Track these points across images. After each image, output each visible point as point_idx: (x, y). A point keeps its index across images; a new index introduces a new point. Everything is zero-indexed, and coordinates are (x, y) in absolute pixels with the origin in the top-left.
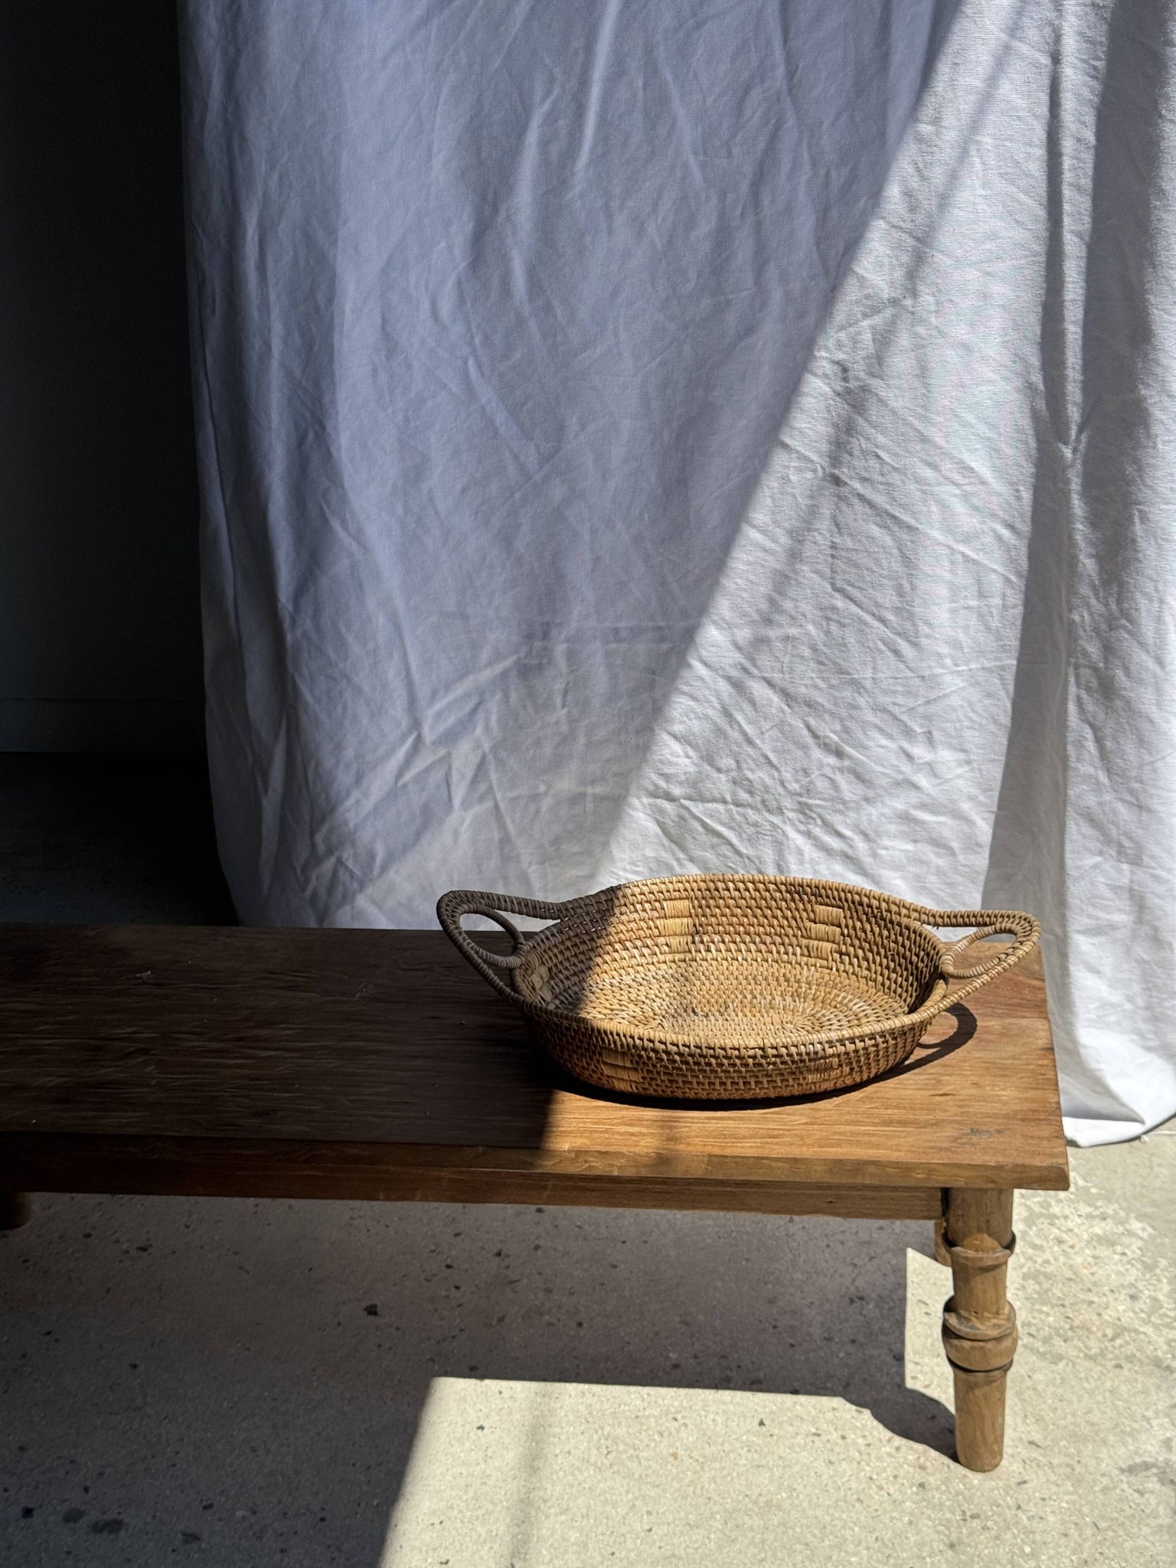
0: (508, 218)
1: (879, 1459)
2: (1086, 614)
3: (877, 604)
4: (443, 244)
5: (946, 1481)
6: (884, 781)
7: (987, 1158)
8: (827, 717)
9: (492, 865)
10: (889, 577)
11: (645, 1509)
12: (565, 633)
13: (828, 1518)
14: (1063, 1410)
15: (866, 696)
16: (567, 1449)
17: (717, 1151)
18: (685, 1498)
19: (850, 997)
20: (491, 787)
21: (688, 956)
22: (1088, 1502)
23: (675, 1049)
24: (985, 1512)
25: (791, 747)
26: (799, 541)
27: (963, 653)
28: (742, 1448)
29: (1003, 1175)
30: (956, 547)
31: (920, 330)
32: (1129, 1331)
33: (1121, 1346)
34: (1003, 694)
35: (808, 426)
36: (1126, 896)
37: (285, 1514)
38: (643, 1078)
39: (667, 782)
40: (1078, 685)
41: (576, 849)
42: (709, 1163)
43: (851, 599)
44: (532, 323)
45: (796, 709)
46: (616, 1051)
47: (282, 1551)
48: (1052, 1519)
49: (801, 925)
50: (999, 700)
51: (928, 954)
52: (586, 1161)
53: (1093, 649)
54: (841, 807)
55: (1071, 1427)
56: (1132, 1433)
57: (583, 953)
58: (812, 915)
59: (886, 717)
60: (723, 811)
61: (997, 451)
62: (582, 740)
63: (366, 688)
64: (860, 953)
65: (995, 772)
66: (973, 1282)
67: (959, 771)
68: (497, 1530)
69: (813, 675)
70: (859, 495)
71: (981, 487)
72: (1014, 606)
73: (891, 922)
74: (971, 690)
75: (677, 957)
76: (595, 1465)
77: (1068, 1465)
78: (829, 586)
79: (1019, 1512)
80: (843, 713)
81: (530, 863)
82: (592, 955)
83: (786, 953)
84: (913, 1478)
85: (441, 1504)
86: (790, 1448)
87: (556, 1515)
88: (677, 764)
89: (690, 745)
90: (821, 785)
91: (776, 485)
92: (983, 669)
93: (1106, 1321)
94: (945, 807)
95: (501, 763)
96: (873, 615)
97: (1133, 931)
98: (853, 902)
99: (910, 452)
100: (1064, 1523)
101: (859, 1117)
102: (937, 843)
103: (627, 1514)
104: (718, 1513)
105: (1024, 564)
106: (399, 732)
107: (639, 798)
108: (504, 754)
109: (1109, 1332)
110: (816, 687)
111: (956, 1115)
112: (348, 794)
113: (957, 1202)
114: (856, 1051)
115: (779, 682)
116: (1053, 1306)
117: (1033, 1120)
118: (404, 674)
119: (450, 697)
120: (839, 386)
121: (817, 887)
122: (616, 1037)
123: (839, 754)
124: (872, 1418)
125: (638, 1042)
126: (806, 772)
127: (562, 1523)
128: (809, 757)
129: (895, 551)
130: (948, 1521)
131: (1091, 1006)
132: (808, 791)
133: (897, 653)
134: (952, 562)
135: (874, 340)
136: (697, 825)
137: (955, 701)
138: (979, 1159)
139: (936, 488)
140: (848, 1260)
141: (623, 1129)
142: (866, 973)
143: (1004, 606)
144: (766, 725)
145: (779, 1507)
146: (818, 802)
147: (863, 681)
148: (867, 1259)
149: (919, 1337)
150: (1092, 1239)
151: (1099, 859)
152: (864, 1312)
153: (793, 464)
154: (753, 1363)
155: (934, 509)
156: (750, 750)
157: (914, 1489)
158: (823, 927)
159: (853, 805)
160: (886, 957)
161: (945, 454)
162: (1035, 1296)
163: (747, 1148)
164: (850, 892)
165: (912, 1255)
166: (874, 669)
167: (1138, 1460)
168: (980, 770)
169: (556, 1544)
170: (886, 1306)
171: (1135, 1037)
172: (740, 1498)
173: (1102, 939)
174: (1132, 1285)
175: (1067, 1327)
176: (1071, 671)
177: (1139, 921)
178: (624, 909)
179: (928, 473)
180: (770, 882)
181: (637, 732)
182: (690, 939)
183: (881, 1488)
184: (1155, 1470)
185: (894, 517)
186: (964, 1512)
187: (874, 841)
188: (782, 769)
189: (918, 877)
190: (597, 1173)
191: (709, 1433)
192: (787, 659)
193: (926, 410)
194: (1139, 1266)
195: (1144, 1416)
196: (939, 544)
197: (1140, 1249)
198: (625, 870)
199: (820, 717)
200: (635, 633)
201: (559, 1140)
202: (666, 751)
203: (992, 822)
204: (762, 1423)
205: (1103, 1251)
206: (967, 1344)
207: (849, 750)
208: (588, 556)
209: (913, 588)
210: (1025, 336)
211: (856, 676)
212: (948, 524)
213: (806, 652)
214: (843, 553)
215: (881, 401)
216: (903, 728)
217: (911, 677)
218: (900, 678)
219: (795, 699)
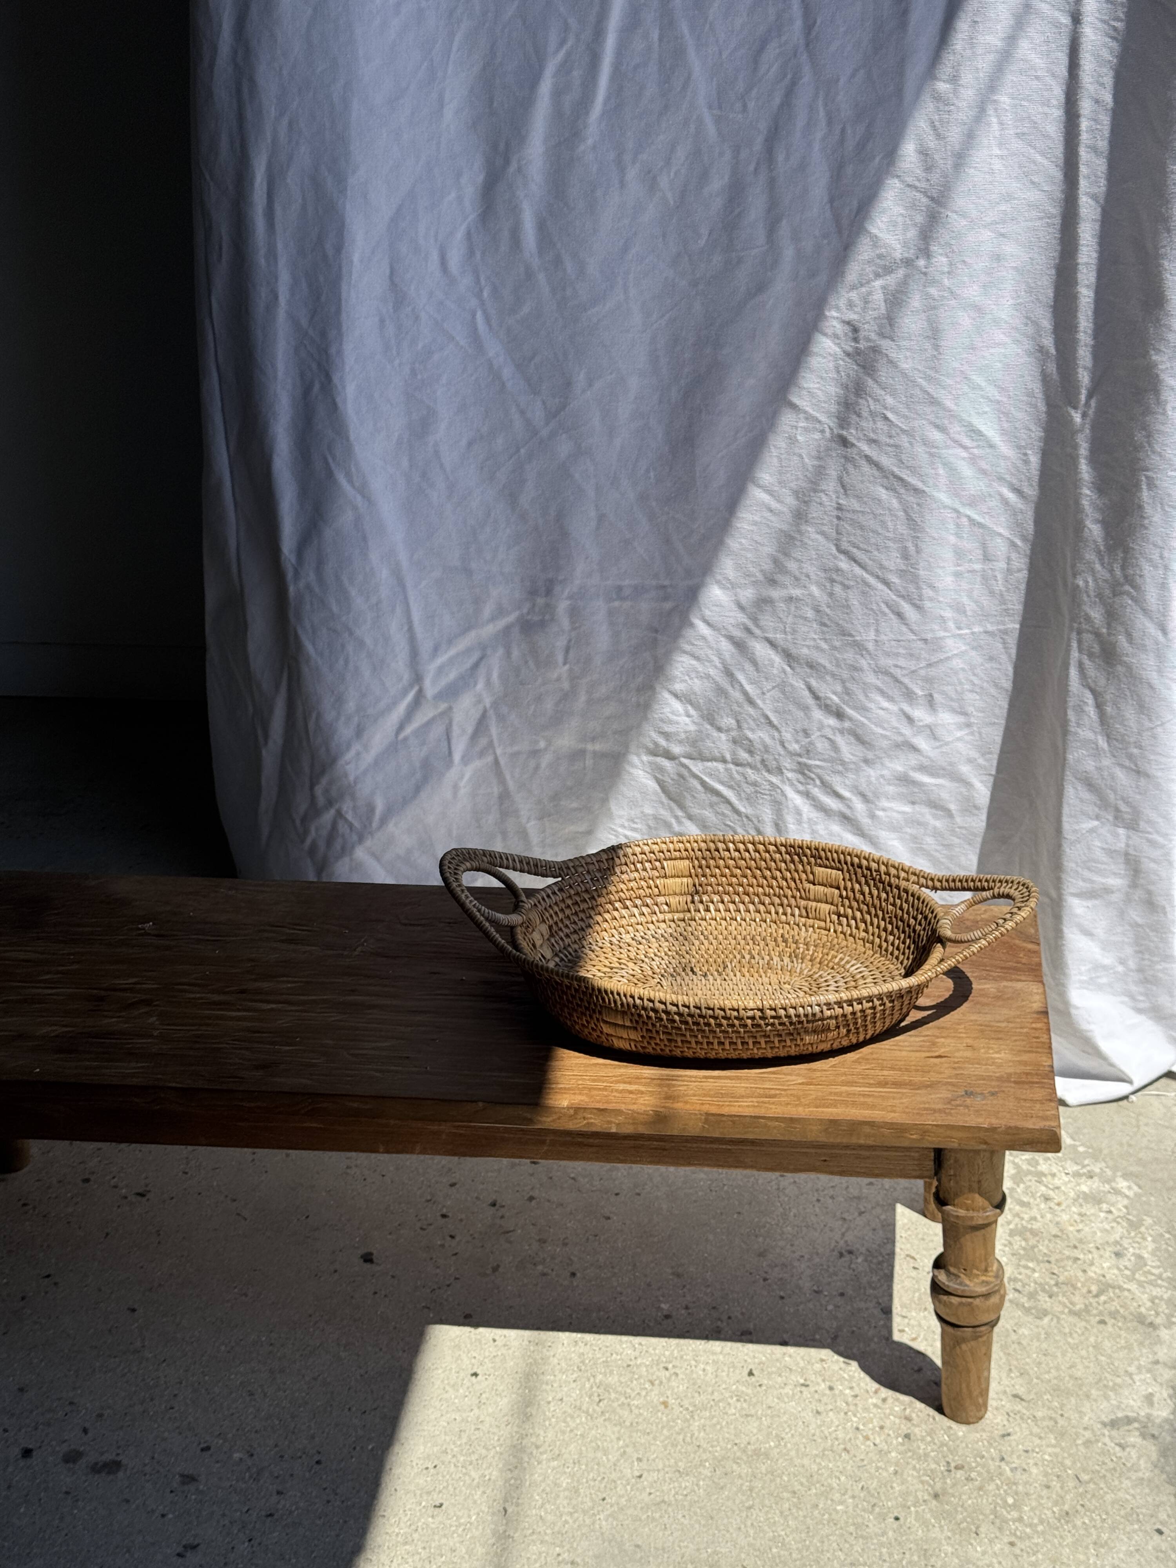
0: (519, 170)
1: (866, 1410)
2: (1090, 580)
3: (882, 567)
4: (453, 195)
5: (931, 1432)
6: (885, 743)
7: (980, 1120)
8: (828, 678)
9: (491, 819)
10: (894, 540)
11: (636, 1456)
12: (568, 590)
13: (815, 1467)
14: (1047, 1364)
15: (868, 657)
16: (559, 1396)
17: (714, 1110)
18: (674, 1445)
19: (847, 958)
20: (492, 741)
21: (688, 915)
22: (1070, 1455)
23: (674, 1009)
24: (969, 1463)
25: (791, 707)
26: (805, 502)
27: (966, 616)
28: (732, 1397)
29: (996, 1136)
30: (962, 510)
31: (933, 291)
32: (1114, 1287)
33: (1105, 1302)
34: (1004, 658)
35: (817, 386)
36: (1121, 860)
37: (282, 1457)
38: (643, 1037)
39: (667, 740)
40: (1080, 651)
41: (575, 805)
42: (706, 1121)
43: (855, 561)
44: (541, 277)
45: (798, 670)
46: (616, 1010)
47: (279, 1493)
48: (1034, 1471)
49: (800, 886)
50: (1000, 664)
51: (926, 918)
52: (584, 1118)
53: (1096, 614)
54: (840, 768)
55: (1055, 1381)
56: (1115, 1388)
57: (583, 911)
58: (811, 877)
59: (887, 679)
60: (722, 770)
61: (1006, 414)
62: (583, 698)
63: (368, 641)
64: (858, 914)
65: (995, 735)
66: (962, 1240)
67: (959, 734)
68: (490, 1474)
69: (816, 637)
70: (866, 457)
71: (988, 450)
72: (1019, 570)
73: (890, 885)
74: (973, 653)
75: (676, 916)
76: (587, 1412)
77: (1051, 1418)
78: (834, 548)
79: (1003, 1464)
80: (845, 674)
81: (529, 819)
82: (592, 913)
83: (785, 914)
84: (899, 1428)
85: (435, 1449)
86: (778, 1398)
87: (548, 1460)
88: (678, 723)
89: (691, 704)
90: (821, 745)
91: (783, 445)
92: (986, 632)
93: (1091, 1278)
94: (944, 769)
95: (501, 718)
96: (878, 577)
97: (1127, 894)
98: (852, 865)
99: (917, 414)
100: (1046, 1474)
101: (855, 1078)
102: (935, 805)
103: (618, 1460)
104: (706, 1460)
105: (1030, 527)
106: (400, 686)
107: (638, 755)
108: (504, 710)
109: (1094, 1288)
110: (818, 648)
111: (950, 1077)
112: (348, 747)
113: (949, 1162)
114: (854, 1013)
115: (782, 643)
116: (1038, 1262)
117: (1027, 1083)
118: (406, 628)
119: (452, 652)
120: (849, 347)
121: (817, 849)
122: (617, 997)
123: (840, 715)
124: (859, 1370)
125: (638, 1002)
126: (806, 733)
127: (554, 1469)
128: (809, 718)
129: (901, 514)
130: (932, 1470)
131: (1083, 968)
132: (808, 751)
133: (900, 615)
134: (958, 526)
135: (885, 301)
136: (695, 783)
137: (957, 663)
138: (972, 1121)
139: (944, 451)
140: (838, 1214)
141: (621, 1086)
142: (863, 934)
143: (1008, 570)
144: (768, 686)
145: (767, 1455)
146: (818, 763)
147: (866, 643)
148: (856, 1214)
149: (906, 1291)
150: (1078, 1196)
151: (1096, 823)
152: (853, 1266)
153: (801, 425)
154: (743, 1314)
155: (941, 471)
156: (751, 710)
157: (900, 1440)
158: (821, 888)
159: (852, 766)
160: (884, 919)
161: (953, 416)
162: (1022, 1252)
163: (744, 1107)
164: (849, 854)
165: (900, 1209)
166: (877, 631)
167: (1120, 1415)
168: (980, 733)
169: (548, 1489)
170: (875, 1261)
171: (1126, 999)
172: (729, 1446)
173: (1096, 902)
174: (1117, 1243)
175: (1053, 1282)
176: (1074, 635)
177: (1134, 885)
178: (624, 868)
179: (936, 436)
180: (770, 844)
181: (638, 690)
182: (689, 898)
183: (867, 1438)
184: (1136, 1425)
185: (901, 479)
186: (948, 1463)
187: (873, 803)
188: (783, 729)
189: (915, 839)
190: (594, 1129)
191: (699, 1381)
192: (790, 620)
193: (936, 372)
194: (1125, 1224)
195: (1126, 1371)
196: (945, 507)
197: (1126, 1207)
198: (623, 826)
199: (821, 678)
200: (638, 591)
201: (558, 1096)
202: (667, 710)
203: (990, 785)
204: (751, 1373)
205: (1089, 1209)
206: (955, 1300)
207: (850, 712)
208: (593, 514)
209: (918, 551)
210: (1038, 299)
211: (858, 638)
212: (955, 487)
213: (810, 614)
214: (849, 515)
215: (891, 362)
216: (904, 690)
217: (913, 640)
218: (902, 641)
219: (796, 659)
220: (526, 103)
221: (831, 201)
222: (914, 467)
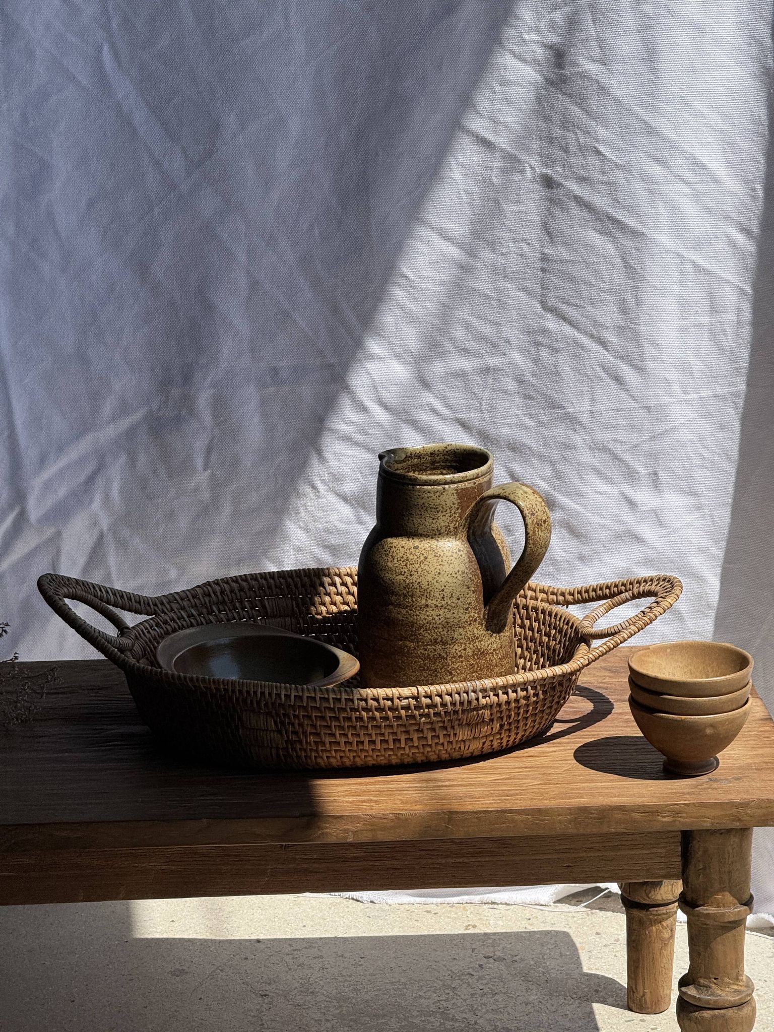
3: (596, 324)
8: (534, 461)
10: (611, 292)
15: (582, 432)
29: (747, 812)
30: (686, 255)
43: (565, 319)
59: (606, 457)
61: (731, 145)
69: (520, 412)
70: (576, 197)
71: (713, 186)
78: (538, 306)
80: (555, 455)
96: (592, 336)
99: (634, 146)
110: (522, 426)
120: (552, 73)
129: (617, 260)
133: (619, 379)
134: (682, 273)
139: (664, 187)
147: (579, 415)
153: (497, 165)
155: (662, 210)
161: (673, 147)
166: (593, 400)
179: (656, 170)
185: (616, 221)
192: (487, 393)
193: (654, 98)
196: (668, 252)
199: (527, 461)
207: (561, 499)
209: (638, 303)
211: (570, 410)
212: (678, 229)
213: (511, 385)
214: (556, 266)
215: (603, 88)
216: (624, 469)
217: (634, 408)
218: (622, 410)
219: (495, 442)
222: (632, 207)
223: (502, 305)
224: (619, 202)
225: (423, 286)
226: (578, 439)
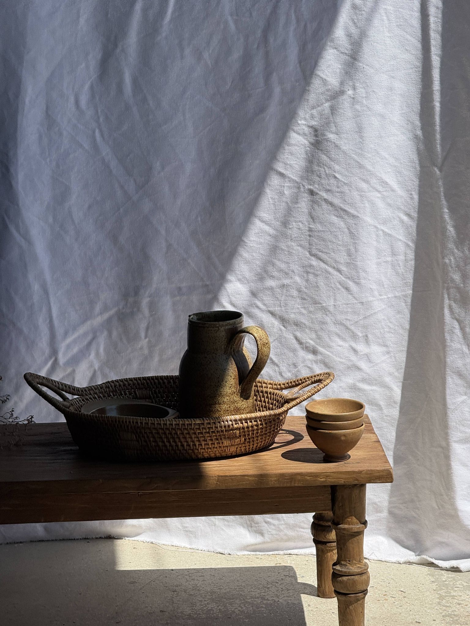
0: (123, 50)
2: (452, 258)
3: (336, 262)
4: (83, 65)
6: (341, 367)
8: (307, 331)
10: (343, 246)
12: (147, 293)
15: (330, 315)
25: (286, 351)
27: (384, 288)
30: (379, 226)
31: (358, 107)
35: (295, 162)
40: (449, 299)
43: (321, 260)
44: (135, 109)
45: (289, 328)
50: (404, 315)
53: (457, 277)
59: (341, 327)
61: (399, 172)
62: (156, 359)
63: (25, 330)
69: (299, 306)
70: (325, 200)
71: (392, 193)
74: (389, 310)
78: (308, 253)
80: (317, 327)
92: (395, 297)
94: (376, 380)
96: (334, 268)
99: (353, 174)
106: (44, 358)
108: (107, 370)
110: (301, 314)
115: (279, 313)
118: (48, 320)
119: (76, 335)
120: (312, 140)
123: (315, 352)
126: (295, 365)
128: (297, 356)
129: (346, 230)
133: (347, 289)
134: (377, 236)
135: (332, 114)
137: (380, 316)
139: (368, 194)
143: (405, 260)
147: (329, 307)
151: (465, 397)
153: (286, 185)
155: (367, 205)
161: (372, 174)
166: (335, 300)
176: (445, 291)
179: (364, 186)
185: (345, 211)
188: (281, 365)
192: (283, 298)
193: (362, 150)
196: (370, 225)
199: (303, 331)
200: (191, 289)
207: (321, 349)
208: (164, 245)
209: (357, 251)
210: (413, 111)
211: (324, 305)
212: (375, 214)
213: (295, 293)
214: (316, 234)
215: (337, 146)
216: (351, 334)
217: (356, 303)
218: (349, 304)
219: (288, 322)
220: (127, 15)
221: (300, 62)
222: (352, 203)
223: (290, 253)
224: (346, 201)
225: (252, 245)
226: (328, 319)
